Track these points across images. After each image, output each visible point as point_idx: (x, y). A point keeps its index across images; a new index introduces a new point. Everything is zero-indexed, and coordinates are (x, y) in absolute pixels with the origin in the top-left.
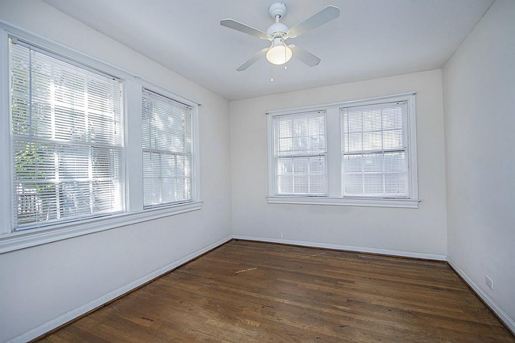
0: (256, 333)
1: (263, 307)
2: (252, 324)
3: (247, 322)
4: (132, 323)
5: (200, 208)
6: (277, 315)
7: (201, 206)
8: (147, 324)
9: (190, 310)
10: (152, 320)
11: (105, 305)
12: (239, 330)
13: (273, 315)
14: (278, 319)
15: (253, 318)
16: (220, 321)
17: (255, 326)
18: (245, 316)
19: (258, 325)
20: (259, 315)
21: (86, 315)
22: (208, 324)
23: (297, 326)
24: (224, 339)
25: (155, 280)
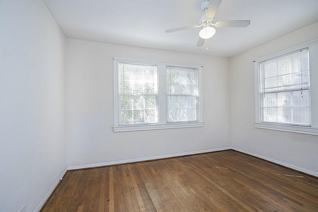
0: (190, 195)
1: (207, 187)
3: (191, 190)
4: (150, 170)
5: (202, 126)
6: (210, 194)
7: (203, 125)
8: (154, 172)
9: (173, 174)
10: (157, 172)
11: (148, 161)
12: (184, 190)
13: (208, 193)
14: (208, 196)
15: (196, 190)
16: (180, 183)
18: (193, 187)
19: (194, 193)
20: (201, 190)
21: (141, 162)
22: (174, 182)
24: (173, 190)
25: (172, 158)
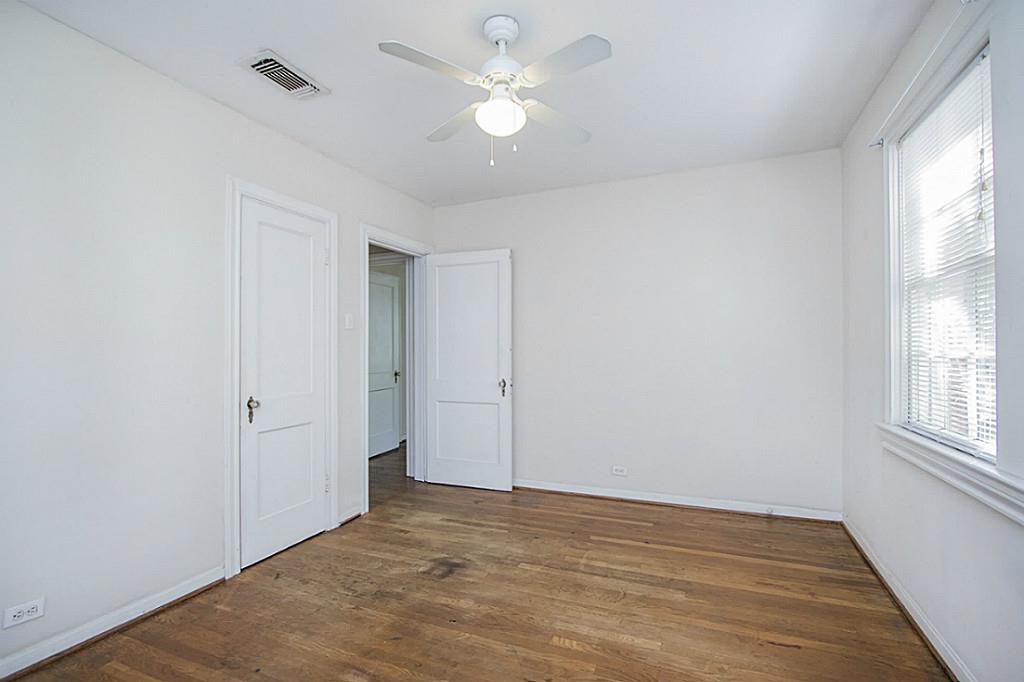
2: (567, 641)
3: (578, 645)
6: (516, 661)
12: (588, 630)
13: (525, 660)
14: (516, 652)
15: (567, 653)
17: (560, 637)
18: (586, 657)
19: (555, 639)
20: (556, 660)
22: (652, 638)
23: (481, 638)
